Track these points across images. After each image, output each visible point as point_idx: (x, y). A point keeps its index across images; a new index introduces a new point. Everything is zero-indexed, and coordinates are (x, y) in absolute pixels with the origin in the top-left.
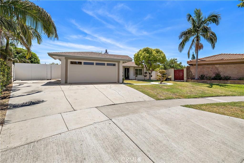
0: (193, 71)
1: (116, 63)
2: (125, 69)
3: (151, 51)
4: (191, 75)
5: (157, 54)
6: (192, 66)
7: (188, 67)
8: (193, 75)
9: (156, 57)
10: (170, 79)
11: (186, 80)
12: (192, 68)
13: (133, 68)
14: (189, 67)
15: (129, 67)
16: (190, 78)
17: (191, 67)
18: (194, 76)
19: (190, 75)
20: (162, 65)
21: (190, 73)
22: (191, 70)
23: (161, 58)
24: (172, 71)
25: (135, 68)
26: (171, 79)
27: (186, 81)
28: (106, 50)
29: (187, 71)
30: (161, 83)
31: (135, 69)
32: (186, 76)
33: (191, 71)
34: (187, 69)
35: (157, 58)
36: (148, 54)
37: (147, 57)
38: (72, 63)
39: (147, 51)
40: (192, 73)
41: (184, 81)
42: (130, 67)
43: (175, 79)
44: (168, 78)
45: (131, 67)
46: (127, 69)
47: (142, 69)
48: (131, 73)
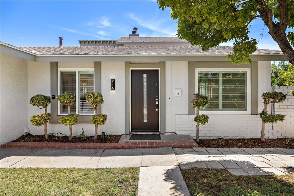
25: (198, 70)
31: (199, 73)
46: (145, 75)
47: (244, 74)
48: (168, 96)
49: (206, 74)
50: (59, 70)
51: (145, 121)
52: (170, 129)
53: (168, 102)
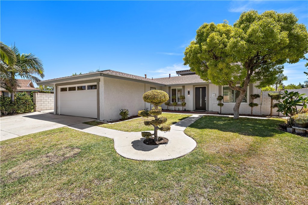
2: (197, 89)
15: (206, 85)
45: (210, 85)
46: (201, 89)
48: (210, 97)
50: (171, 88)
51: (201, 106)
52: (210, 109)
53: (210, 99)
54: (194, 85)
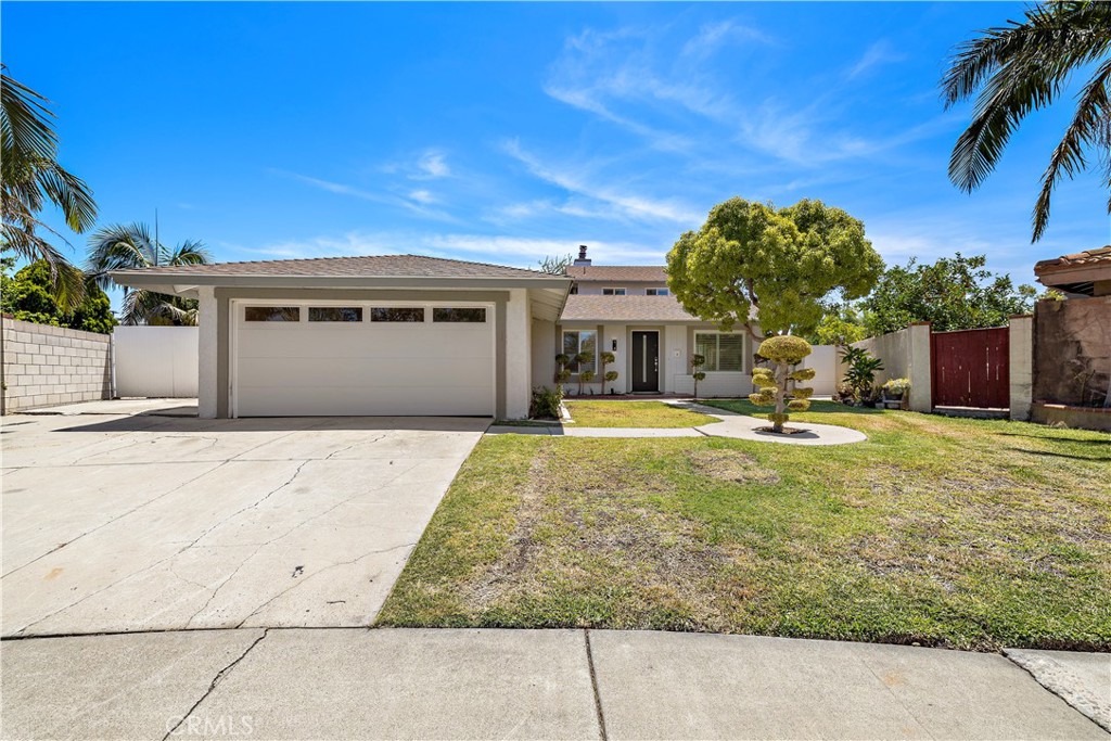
0: (1096, 338)
1: (490, 307)
2: (637, 336)
3: (755, 218)
4: (1079, 370)
5: (800, 237)
6: (1092, 295)
7: (1049, 307)
8: (1096, 365)
9: (787, 253)
10: (899, 397)
11: (1028, 408)
12: (1085, 316)
13: (684, 329)
14: (1056, 308)
15: (659, 327)
16: (1061, 390)
17: (1079, 307)
18: (1103, 377)
19: (1068, 372)
20: (863, 306)
21: (1070, 354)
22: (1074, 327)
23: (828, 259)
24: (916, 344)
25: (696, 332)
26: (907, 398)
27: (1031, 418)
28: (583, 248)
29: (1035, 338)
30: (777, 431)
31: (697, 335)
32: (1029, 379)
33: (1078, 337)
34: (1035, 321)
35: (798, 257)
36: (732, 242)
37: (723, 256)
38: (255, 315)
39: (731, 221)
40: (1088, 352)
41: (1007, 417)
42: (663, 324)
43: (936, 399)
44: (886, 390)
45: (668, 328)
46: (645, 337)
47: (740, 337)
48: (667, 357)
49: (704, 336)
51: (645, 381)
52: (668, 389)
53: (667, 362)
54: (628, 325)
